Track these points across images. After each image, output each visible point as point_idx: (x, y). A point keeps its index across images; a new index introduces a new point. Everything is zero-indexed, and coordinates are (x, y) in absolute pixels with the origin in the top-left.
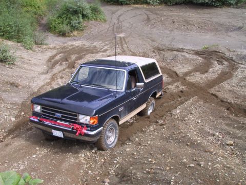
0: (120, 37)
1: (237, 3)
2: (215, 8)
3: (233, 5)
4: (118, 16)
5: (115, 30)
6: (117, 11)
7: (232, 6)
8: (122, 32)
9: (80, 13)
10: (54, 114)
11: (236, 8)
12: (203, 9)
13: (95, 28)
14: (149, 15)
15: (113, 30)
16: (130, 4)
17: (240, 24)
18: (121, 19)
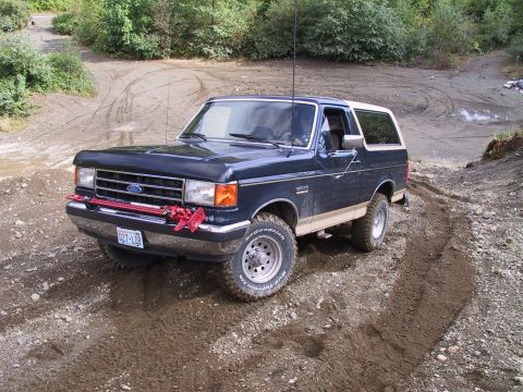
0: (122, 133)
1: (407, 57)
2: (361, 67)
3: (400, 60)
4: (127, 83)
5: (113, 115)
6: (128, 72)
7: (397, 62)
8: (129, 120)
9: (22, 72)
10: (124, 187)
11: (407, 66)
12: (333, 67)
13: (61, 110)
14: (204, 82)
15: (108, 115)
16: (162, 58)
17: (420, 101)
18: (134, 89)
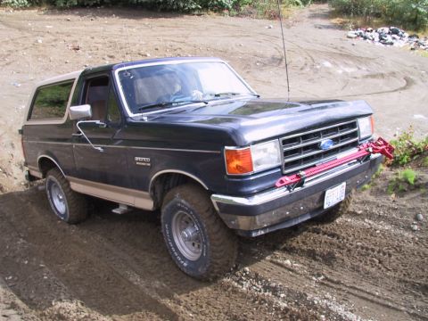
1: (236, 6)
3: (228, 9)
7: (226, 12)
11: (237, 15)
